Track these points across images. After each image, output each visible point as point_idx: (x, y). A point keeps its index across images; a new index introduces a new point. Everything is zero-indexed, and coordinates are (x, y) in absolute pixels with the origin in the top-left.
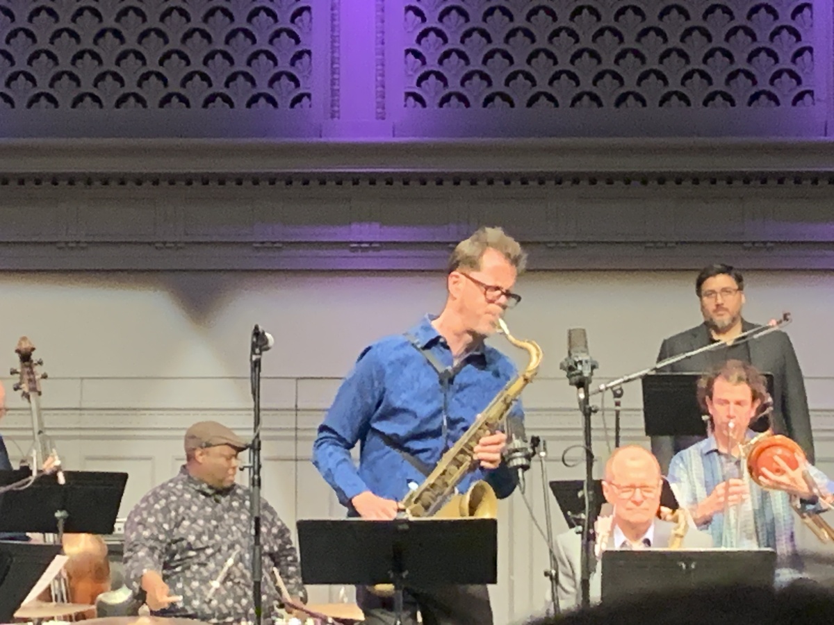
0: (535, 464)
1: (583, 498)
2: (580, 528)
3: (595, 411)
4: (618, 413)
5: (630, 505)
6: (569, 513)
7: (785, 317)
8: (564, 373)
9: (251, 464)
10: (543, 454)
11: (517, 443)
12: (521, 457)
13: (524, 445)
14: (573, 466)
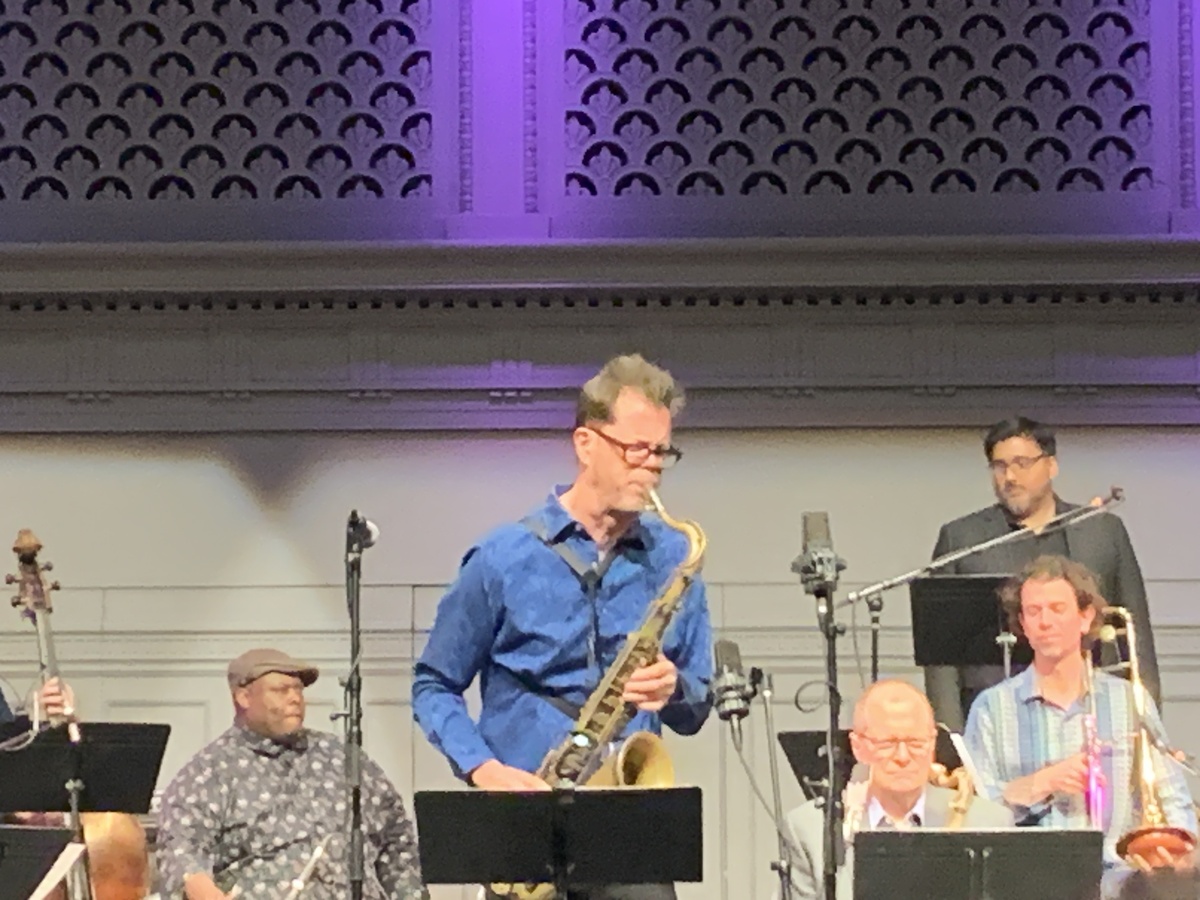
0: (755, 708)
1: (826, 757)
2: (821, 800)
3: (842, 632)
4: (875, 634)
5: (893, 766)
6: (806, 779)
7: (1115, 494)
8: (797, 577)
9: (347, 712)
10: (767, 693)
11: (730, 678)
12: (736, 698)
13: (740, 682)
14: (812, 710)
